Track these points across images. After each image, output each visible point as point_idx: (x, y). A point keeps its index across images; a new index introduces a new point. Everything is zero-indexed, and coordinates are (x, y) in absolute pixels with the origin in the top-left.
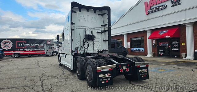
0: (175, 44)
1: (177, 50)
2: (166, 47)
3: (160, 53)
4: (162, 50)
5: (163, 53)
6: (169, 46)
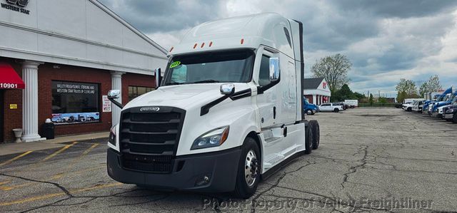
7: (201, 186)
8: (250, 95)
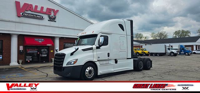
0: (44, 51)
1: (46, 56)
2: (34, 54)
3: (27, 60)
4: (31, 57)
5: (31, 60)
6: (38, 53)
7: (68, 75)
8: (92, 49)
